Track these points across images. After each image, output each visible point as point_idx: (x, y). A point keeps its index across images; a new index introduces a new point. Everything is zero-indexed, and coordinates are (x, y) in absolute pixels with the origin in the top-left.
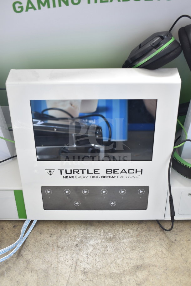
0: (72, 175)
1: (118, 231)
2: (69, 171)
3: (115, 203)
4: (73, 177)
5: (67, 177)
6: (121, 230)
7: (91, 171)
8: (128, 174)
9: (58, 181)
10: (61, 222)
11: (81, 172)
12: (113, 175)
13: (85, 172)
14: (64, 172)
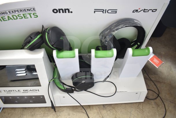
1: (36, 112)
2: (8, 91)
4: (10, 93)
5: (8, 93)
6: (37, 111)
7: (17, 91)
8: (33, 91)
10: (13, 108)
11: (13, 91)
12: (26, 92)
14: (6, 91)
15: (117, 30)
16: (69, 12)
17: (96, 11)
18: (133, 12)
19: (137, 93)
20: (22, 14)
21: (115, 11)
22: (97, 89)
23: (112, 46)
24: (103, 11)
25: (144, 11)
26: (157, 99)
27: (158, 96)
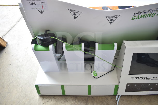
0: (140, 79)
3: (152, 89)
4: (140, 80)
5: (138, 80)
7: (148, 78)
9: (135, 81)
11: (144, 78)
12: (155, 79)
13: (146, 78)
14: (137, 78)
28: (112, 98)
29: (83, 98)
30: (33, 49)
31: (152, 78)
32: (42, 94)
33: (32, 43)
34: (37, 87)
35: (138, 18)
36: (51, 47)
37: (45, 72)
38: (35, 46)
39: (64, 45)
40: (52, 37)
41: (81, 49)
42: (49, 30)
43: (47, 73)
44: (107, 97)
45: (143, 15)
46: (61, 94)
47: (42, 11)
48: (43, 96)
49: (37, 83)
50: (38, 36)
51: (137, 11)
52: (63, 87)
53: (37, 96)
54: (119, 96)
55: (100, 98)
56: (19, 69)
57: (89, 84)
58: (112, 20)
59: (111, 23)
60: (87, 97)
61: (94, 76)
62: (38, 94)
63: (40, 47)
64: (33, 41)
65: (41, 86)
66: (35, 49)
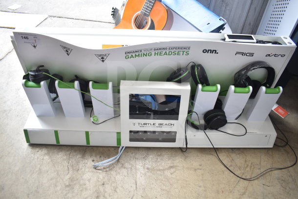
0: (144, 125)
4: (144, 127)
5: (141, 127)
8: (168, 126)
11: (147, 124)
12: (161, 126)
13: (150, 124)
14: (140, 124)
15: (254, 69)
16: (215, 53)
17: (237, 53)
18: (266, 56)
19: (266, 136)
20: (177, 51)
21: (252, 55)
22: (228, 128)
23: (247, 84)
24: (243, 54)
25: (275, 55)
26: (286, 147)
27: (287, 144)
28: (115, 149)
29: (81, 148)
30: (23, 85)
31: (157, 125)
32: (32, 142)
33: (24, 78)
34: (26, 131)
35: (132, 56)
36: (42, 83)
37: (37, 116)
38: (26, 82)
39: (57, 82)
40: (44, 73)
41: (74, 87)
42: (43, 66)
43: (39, 117)
44: (109, 148)
45: (137, 54)
46: (55, 143)
47: (35, 45)
48: (33, 145)
49: (26, 127)
50: (31, 71)
51: (129, 50)
52: (56, 132)
53: (26, 144)
54: (123, 147)
55: (101, 149)
56: (6, 114)
57: (87, 130)
58: (102, 58)
59: (103, 61)
60: (85, 148)
61: (94, 122)
62: (27, 142)
63: (31, 83)
64: (24, 76)
65: (31, 131)
66: (25, 86)
